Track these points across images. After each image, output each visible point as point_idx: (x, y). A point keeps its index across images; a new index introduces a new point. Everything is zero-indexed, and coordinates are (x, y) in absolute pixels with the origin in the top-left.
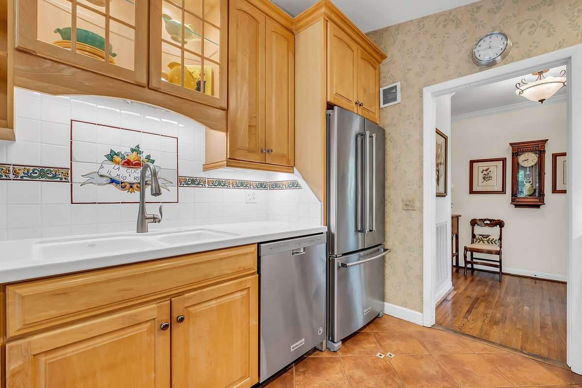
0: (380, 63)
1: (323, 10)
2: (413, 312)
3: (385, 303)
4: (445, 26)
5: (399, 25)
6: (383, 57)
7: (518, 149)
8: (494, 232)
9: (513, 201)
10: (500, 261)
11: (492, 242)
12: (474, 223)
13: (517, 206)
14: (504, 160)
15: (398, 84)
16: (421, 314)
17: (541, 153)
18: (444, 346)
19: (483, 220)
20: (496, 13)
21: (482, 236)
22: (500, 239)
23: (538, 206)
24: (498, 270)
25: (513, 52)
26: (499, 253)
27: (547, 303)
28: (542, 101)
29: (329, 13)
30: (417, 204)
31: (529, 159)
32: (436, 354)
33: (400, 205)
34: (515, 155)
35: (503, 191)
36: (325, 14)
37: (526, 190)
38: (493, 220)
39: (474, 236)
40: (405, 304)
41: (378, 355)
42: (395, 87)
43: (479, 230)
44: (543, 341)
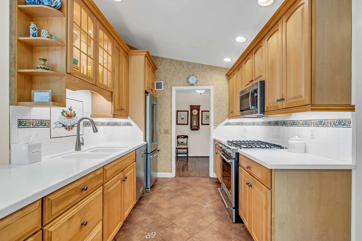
0: (155, 71)
1: (145, 53)
2: (169, 173)
3: (158, 173)
4: (179, 66)
5: (163, 58)
6: (157, 69)
7: (192, 108)
8: (184, 140)
9: (191, 128)
10: (187, 152)
11: (184, 144)
12: (178, 137)
13: (192, 130)
14: (188, 111)
15: (162, 82)
16: (171, 173)
17: (199, 110)
18: (181, 181)
19: (181, 136)
20: (194, 68)
21: (181, 142)
22: (187, 143)
23: (197, 130)
24: (186, 155)
25: (198, 83)
26: (187, 149)
27: (202, 163)
28: (201, 94)
29: (147, 54)
30: (170, 131)
31: (195, 112)
32: (180, 184)
33: (163, 132)
34: (191, 110)
35: (188, 124)
36: (145, 55)
37: (195, 124)
38: (185, 136)
39: (178, 143)
40: (165, 171)
41: (163, 189)
42: (161, 83)
43: (180, 140)
44: (204, 173)
